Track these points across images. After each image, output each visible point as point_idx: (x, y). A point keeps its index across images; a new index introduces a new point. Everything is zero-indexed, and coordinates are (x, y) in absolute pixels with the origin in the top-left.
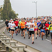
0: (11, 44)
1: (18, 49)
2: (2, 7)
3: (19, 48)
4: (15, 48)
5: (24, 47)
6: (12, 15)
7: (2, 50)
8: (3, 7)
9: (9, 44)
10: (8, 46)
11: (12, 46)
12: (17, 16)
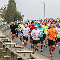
0: (16, 50)
2: (5, 8)
3: (25, 53)
4: (21, 54)
5: (31, 53)
6: (17, 17)
7: (6, 56)
9: (14, 49)
11: (17, 52)
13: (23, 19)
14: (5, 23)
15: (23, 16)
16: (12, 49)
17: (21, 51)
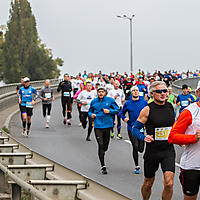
0: (29, 175)
1: (56, 192)
3: (59, 187)
4: (44, 190)
6: (38, 63)
8: (4, 33)
9: (23, 172)
10: (20, 179)
11: (32, 181)
12: (59, 67)
13: (59, 71)
15: (60, 62)
16: (16, 171)
17: (46, 179)
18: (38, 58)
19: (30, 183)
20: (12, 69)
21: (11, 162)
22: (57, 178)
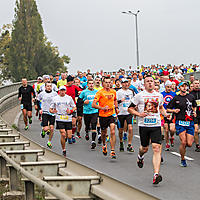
0: (41, 171)
1: (70, 188)
2: (7, 32)
3: (73, 183)
4: (58, 186)
5: (92, 182)
6: (45, 61)
7: (8, 193)
8: (10, 32)
9: (36, 169)
10: (32, 175)
11: (46, 178)
12: (65, 65)
13: (66, 68)
14: (6, 84)
15: (67, 60)
16: (29, 168)
17: (59, 175)
18: (44, 56)
19: (44, 179)
20: (19, 67)
21: (23, 159)
22: (70, 174)
